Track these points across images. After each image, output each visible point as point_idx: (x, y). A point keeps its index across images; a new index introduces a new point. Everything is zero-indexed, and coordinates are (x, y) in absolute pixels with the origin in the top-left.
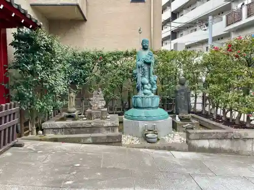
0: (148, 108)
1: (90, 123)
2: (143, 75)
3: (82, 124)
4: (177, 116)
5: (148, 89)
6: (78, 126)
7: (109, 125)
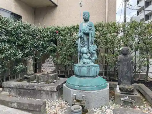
0: (84, 77)
1: (34, 86)
2: (83, 45)
3: (28, 86)
4: (118, 86)
5: (86, 58)
6: (25, 88)
7: (48, 90)
